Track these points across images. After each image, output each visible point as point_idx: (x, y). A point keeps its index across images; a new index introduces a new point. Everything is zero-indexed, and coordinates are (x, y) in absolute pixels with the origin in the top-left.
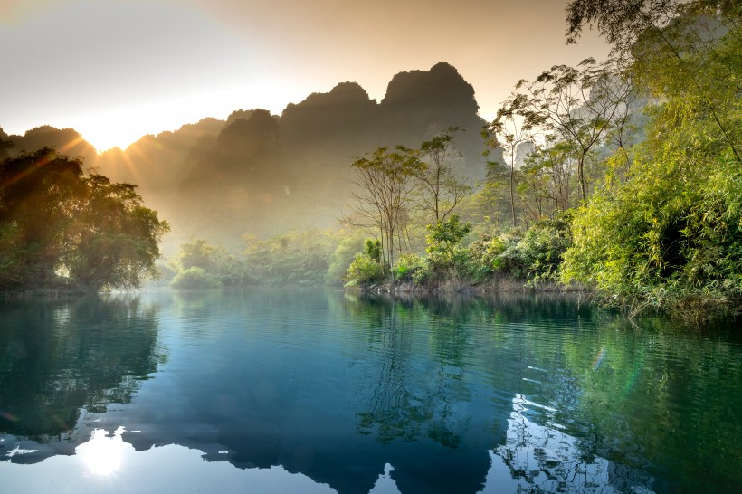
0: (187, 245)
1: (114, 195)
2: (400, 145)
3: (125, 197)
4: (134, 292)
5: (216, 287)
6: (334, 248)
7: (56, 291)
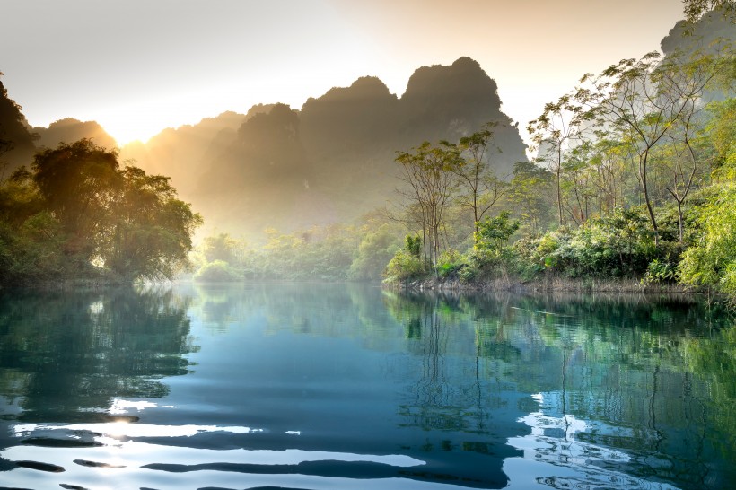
0: (210, 238)
1: (148, 187)
2: (443, 139)
3: (160, 190)
4: (167, 284)
5: (238, 281)
6: (357, 244)
7: (93, 281)
